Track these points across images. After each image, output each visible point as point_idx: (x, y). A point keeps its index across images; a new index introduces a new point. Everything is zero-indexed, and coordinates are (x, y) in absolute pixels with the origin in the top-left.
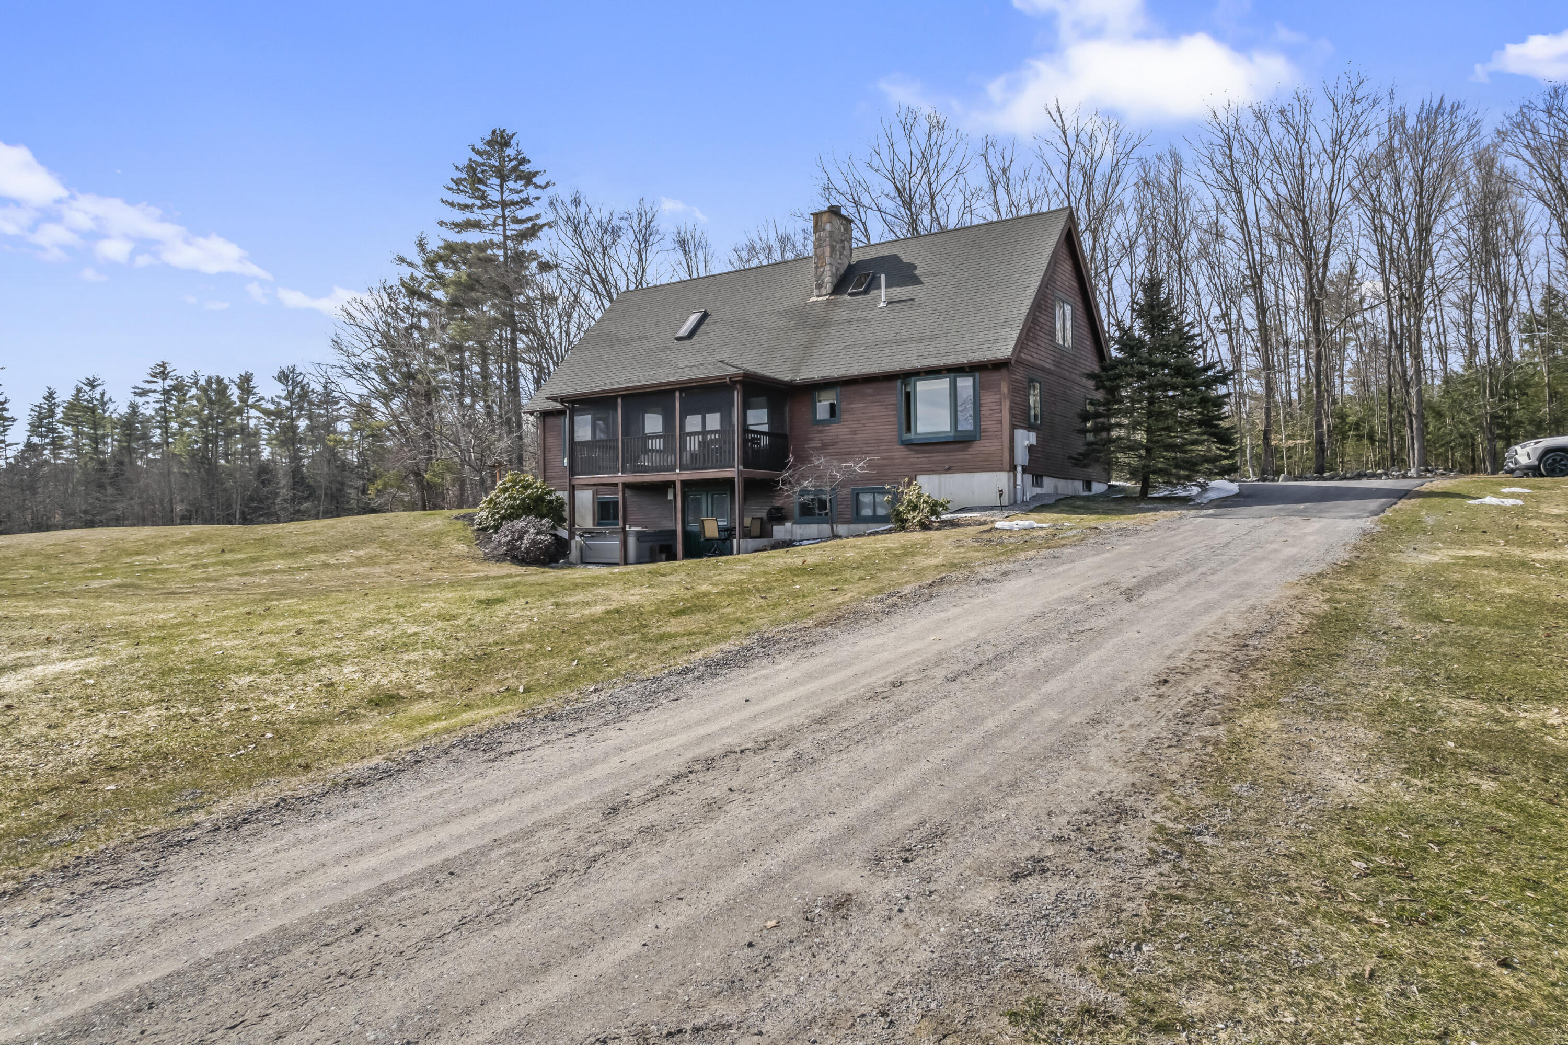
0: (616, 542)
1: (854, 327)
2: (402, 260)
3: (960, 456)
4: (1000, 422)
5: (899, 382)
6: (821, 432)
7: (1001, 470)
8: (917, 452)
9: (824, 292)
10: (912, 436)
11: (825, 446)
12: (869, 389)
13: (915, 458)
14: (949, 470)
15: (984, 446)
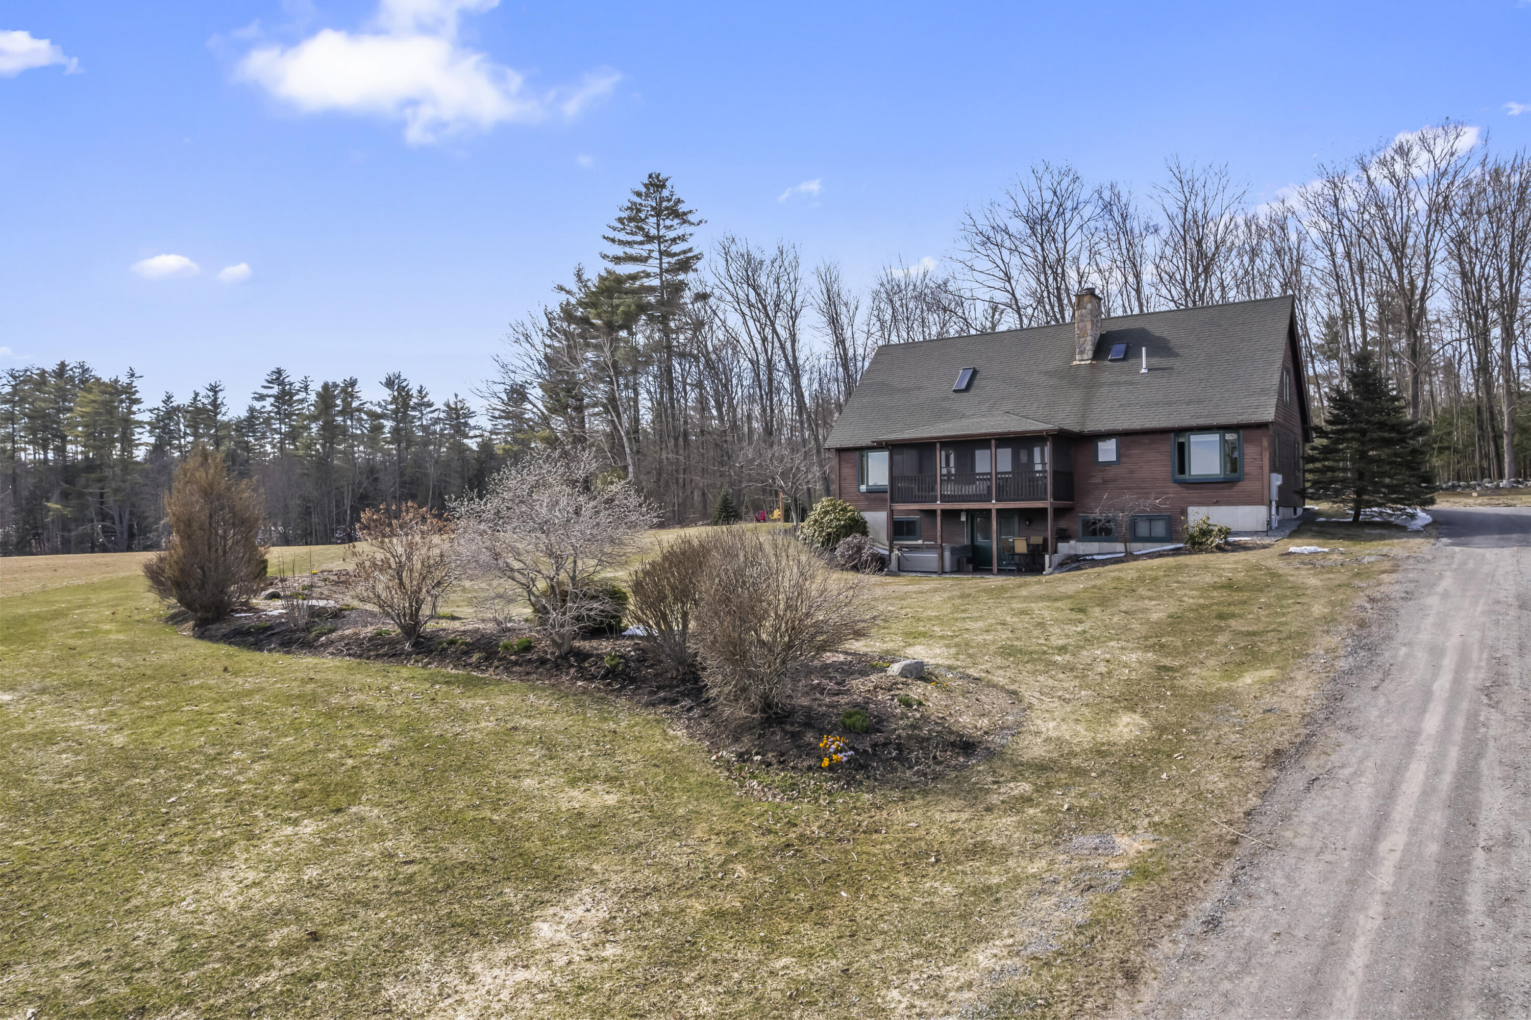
0: (934, 555)
1: (1123, 389)
2: (561, 288)
3: (1226, 492)
4: (1262, 468)
5: (1172, 435)
6: (1102, 471)
7: (1262, 504)
8: (1188, 489)
9: (1086, 357)
10: (1186, 476)
11: (1105, 482)
12: (1145, 439)
13: (1186, 493)
14: (1217, 503)
15: (1246, 486)
